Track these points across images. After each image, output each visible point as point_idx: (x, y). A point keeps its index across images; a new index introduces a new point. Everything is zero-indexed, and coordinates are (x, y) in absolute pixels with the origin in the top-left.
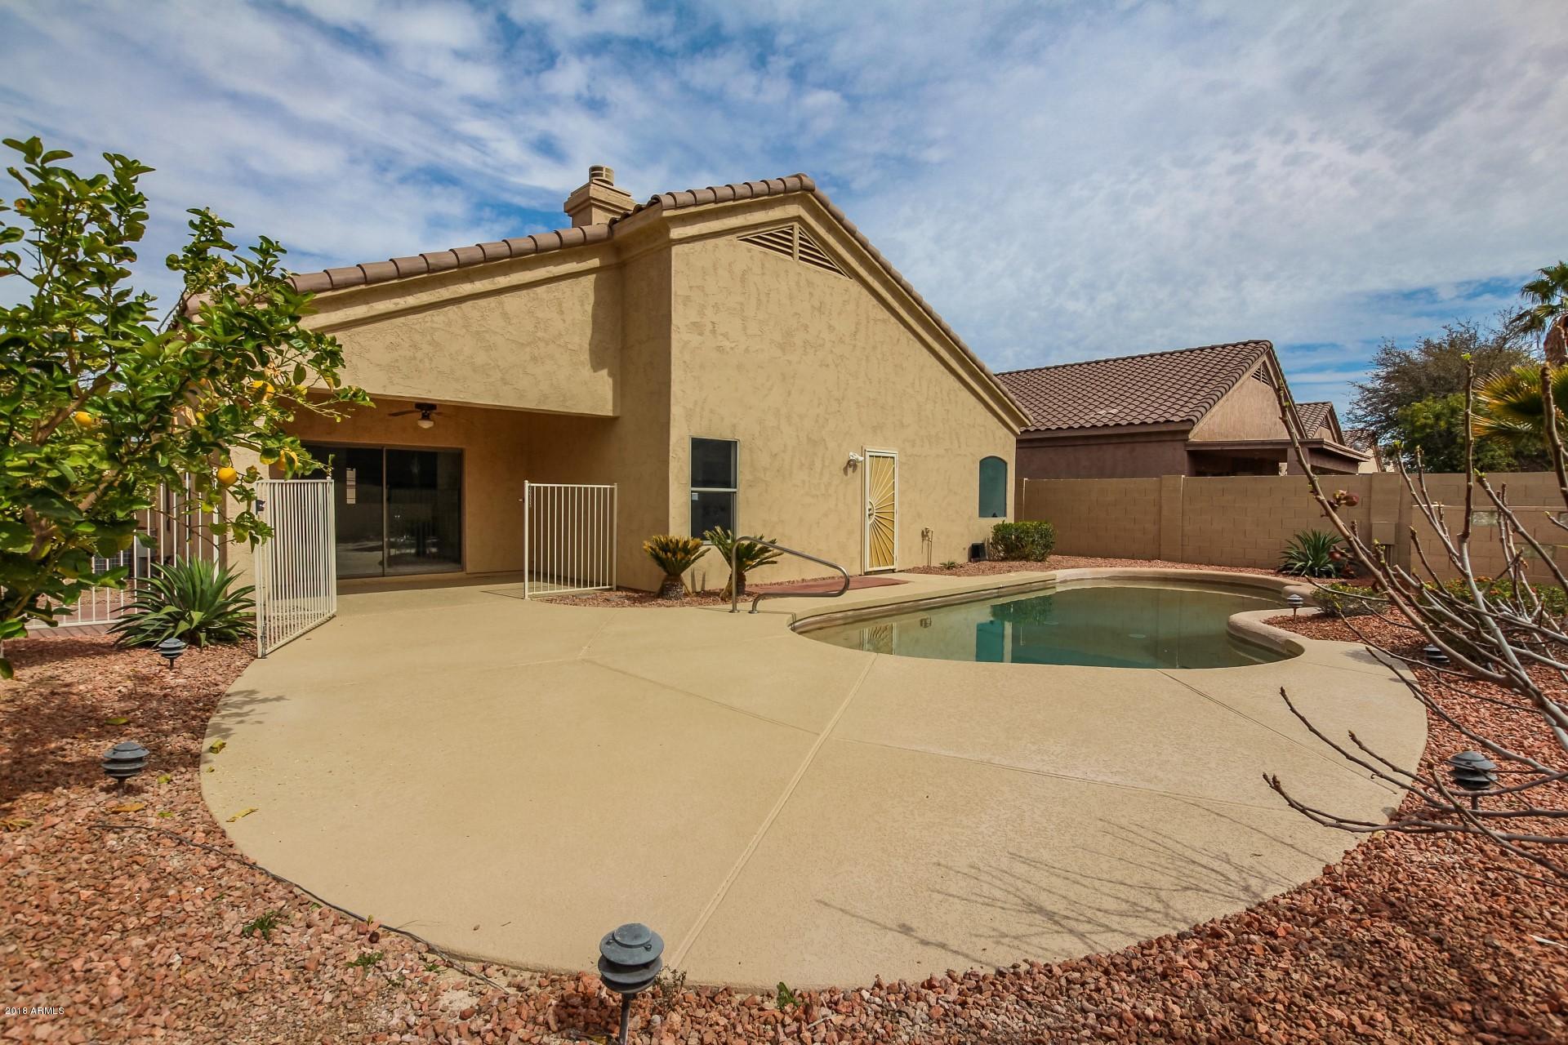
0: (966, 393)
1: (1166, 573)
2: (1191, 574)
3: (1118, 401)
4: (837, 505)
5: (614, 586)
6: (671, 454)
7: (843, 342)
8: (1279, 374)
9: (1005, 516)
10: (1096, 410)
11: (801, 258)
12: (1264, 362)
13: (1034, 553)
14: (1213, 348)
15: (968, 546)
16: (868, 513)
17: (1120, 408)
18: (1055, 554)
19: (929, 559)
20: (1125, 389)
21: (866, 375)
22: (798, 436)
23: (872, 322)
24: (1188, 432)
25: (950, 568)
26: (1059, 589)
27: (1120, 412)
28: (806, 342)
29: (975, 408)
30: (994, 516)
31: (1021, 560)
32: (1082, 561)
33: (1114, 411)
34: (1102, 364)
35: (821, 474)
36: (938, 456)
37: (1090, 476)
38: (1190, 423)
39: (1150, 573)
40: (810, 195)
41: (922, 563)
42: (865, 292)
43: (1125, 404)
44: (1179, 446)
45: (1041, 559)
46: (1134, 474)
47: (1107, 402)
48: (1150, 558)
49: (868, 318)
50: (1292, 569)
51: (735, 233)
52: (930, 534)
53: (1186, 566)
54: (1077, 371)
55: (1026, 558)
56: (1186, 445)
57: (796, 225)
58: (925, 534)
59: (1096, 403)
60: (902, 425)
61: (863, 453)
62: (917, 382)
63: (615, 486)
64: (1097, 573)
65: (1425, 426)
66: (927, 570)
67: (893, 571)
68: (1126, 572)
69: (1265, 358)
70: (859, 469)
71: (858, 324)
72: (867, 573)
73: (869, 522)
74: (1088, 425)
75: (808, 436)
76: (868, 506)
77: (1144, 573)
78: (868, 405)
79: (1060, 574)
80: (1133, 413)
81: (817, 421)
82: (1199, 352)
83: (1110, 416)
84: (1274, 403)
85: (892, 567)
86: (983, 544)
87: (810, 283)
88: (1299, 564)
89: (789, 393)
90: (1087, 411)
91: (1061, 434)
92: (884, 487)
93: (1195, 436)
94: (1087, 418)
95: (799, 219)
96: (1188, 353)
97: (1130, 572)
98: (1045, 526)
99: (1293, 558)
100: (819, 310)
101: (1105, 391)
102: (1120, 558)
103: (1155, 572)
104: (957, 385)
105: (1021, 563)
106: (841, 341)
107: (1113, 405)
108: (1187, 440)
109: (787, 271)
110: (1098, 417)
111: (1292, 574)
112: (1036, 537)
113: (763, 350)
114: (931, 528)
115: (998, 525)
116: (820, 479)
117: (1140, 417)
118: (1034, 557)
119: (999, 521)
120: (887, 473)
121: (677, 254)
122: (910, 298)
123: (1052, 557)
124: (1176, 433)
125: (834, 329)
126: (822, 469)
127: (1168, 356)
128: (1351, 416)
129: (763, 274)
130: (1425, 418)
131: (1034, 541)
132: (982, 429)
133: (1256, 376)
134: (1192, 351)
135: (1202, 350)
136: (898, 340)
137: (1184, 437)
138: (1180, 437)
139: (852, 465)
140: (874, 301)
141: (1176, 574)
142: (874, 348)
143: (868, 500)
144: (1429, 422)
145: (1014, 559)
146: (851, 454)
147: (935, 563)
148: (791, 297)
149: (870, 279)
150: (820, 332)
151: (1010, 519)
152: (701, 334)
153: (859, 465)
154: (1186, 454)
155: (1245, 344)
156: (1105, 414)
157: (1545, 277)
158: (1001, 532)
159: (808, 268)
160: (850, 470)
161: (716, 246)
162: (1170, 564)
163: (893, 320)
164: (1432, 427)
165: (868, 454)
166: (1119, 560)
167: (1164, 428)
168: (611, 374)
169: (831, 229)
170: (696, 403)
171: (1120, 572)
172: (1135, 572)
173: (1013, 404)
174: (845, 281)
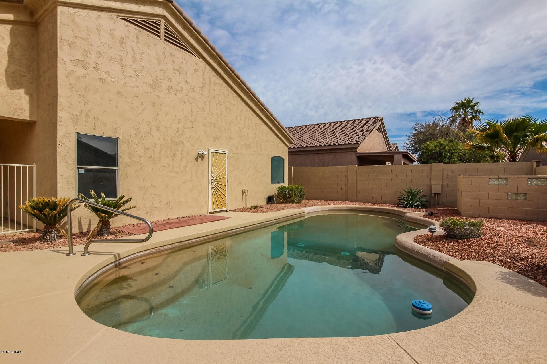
0: (264, 126)
1: (351, 208)
2: (362, 208)
3: (330, 137)
4: (191, 177)
5: (34, 229)
6: (58, 143)
7: (195, 91)
8: (384, 130)
9: (284, 183)
10: (321, 140)
11: (165, 40)
12: (380, 125)
13: (296, 200)
14: (362, 119)
15: (266, 197)
16: (210, 181)
17: (330, 139)
18: (305, 199)
19: (246, 205)
20: (332, 132)
21: (210, 111)
22: (164, 139)
23: (213, 84)
24: (357, 148)
25: (255, 208)
26: (306, 217)
27: (330, 140)
28: (169, 87)
29: (268, 133)
30: (279, 183)
31: (290, 203)
32: (316, 202)
33: (328, 140)
34: (323, 124)
35: (181, 160)
36: (250, 154)
37: (319, 166)
38: (357, 144)
39: (345, 207)
40: (170, 4)
41: (243, 206)
42: (208, 67)
43: (332, 138)
44: (354, 154)
45: (299, 202)
46: (336, 165)
47: (325, 137)
48: (344, 200)
49: (210, 81)
50: (403, 204)
51: (115, 12)
52: (246, 192)
53: (359, 204)
54: (314, 127)
55: (292, 202)
56: (356, 154)
57: (163, 21)
58: (243, 192)
59: (321, 138)
60: (231, 138)
61: (208, 150)
62: (239, 118)
63: (34, 165)
64: (323, 208)
65: (432, 150)
66: (244, 210)
67: (226, 211)
68: (335, 207)
69: (380, 123)
70: (205, 159)
71: (204, 83)
72: (210, 213)
73: (211, 187)
74: (318, 145)
75: (171, 139)
76: (211, 178)
77: (343, 207)
78: (210, 126)
79: (307, 210)
80: (335, 141)
81: (178, 131)
82: (357, 120)
83: (327, 142)
84: (383, 140)
85: (225, 209)
86: (273, 196)
87: (172, 55)
88: (406, 202)
89: (158, 114)
90: (317, 140)
91: (308, 149)
92: (220, 169)
93: (359, 150)
94: (318, 143)
95: (164, 17)
96: (354, 121)
97: (337, 207)
98: (300, 187)
99: (403, 200)
100: (179, 71)
101: (324, 133)
102: (332, 200)
103: (347, 207)
104: (260, 121)
105: (290, 204)
106: (193, 90)
107: (328, 138)
108: (356, 151)
109: (155, 45)
110: (322, 142)
111: (403, 207)
112: (297, 192)
113: (138, 87)
114: (246, 189)
115: (280, 187)
116: (180, 163)
117: (338, 142)
118: (296, 201)
119: (280, 185)
120: (221, 162)
121: (62, 12)
122: (233, 75)
123: (304, 201)
124: (352, 148)
125: (189, 83)
126: (182, 158)
127: (347, 122)
128: (404, 148)
129: (138, 42)
130: (432, 147)
131: (296, 194)
132: (272, 143)
133: (378, 130)
134: (355, 120)
135: (359, 120)
136: (228, 95)
137: (355, 150)
138: (353, 150)
139: (200, 156)
140: (214, 73)
141: (356, 208)
142: (214, 97)
143: (211, 175)
144: (434, 148)
145: (287, 202)
146: (200, 150)
147: (249, 206)
148: (159, 60)
149: (211, 61)
150: (179, 83)
151: (286, 184)
152: (86, 68)
153: (205, 156)
154: (356, 157)
155: (374, 118)
156: (324, 141)
157: (457, 105)
158: (281, 191)
159: (171, 47)
160: (200, 159)
161: (99, 16)
162: (352, 203)
163: (225, 85)
164: (434, 150)
165: (210, 151)
166: (331, 202)
167: (348, 147)
168: (27, 93)
169: (185, 28)
170: (81, 112)
171: (333, 207)
172: (339, 207)
173: (286, 133)
174: (195, 59)
